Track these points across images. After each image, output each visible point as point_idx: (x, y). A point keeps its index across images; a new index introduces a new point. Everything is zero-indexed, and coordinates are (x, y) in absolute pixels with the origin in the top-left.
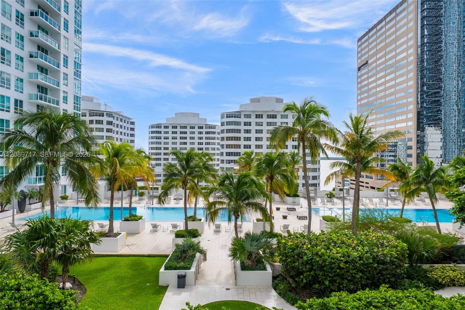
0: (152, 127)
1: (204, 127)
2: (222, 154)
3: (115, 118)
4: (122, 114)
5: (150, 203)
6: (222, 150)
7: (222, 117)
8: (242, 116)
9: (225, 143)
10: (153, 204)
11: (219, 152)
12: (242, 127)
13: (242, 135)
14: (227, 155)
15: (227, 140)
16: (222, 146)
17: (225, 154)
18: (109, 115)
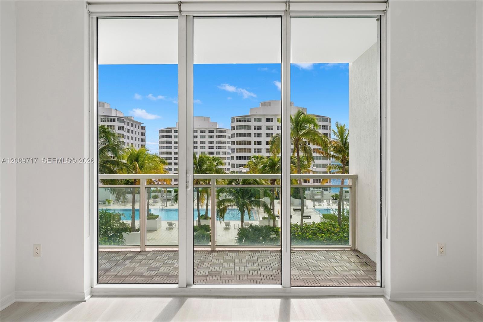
0: (163, 131)
1: (215, 131)
2: (232, 158)
3: (126, 123)
4: (132, 119)
5: (164, 206)
6: (232, 154)
7: (233, 121)
8: (253, 120)
9: (236, 147)
10: (166, 206)
11: (229, 156)
12: (253, 131)
13: (253, 139)
14: (237, 159)
15: (237, 144)
16: (233, 150)
17: (235, 158)
18: (121, 120)
